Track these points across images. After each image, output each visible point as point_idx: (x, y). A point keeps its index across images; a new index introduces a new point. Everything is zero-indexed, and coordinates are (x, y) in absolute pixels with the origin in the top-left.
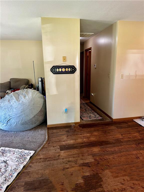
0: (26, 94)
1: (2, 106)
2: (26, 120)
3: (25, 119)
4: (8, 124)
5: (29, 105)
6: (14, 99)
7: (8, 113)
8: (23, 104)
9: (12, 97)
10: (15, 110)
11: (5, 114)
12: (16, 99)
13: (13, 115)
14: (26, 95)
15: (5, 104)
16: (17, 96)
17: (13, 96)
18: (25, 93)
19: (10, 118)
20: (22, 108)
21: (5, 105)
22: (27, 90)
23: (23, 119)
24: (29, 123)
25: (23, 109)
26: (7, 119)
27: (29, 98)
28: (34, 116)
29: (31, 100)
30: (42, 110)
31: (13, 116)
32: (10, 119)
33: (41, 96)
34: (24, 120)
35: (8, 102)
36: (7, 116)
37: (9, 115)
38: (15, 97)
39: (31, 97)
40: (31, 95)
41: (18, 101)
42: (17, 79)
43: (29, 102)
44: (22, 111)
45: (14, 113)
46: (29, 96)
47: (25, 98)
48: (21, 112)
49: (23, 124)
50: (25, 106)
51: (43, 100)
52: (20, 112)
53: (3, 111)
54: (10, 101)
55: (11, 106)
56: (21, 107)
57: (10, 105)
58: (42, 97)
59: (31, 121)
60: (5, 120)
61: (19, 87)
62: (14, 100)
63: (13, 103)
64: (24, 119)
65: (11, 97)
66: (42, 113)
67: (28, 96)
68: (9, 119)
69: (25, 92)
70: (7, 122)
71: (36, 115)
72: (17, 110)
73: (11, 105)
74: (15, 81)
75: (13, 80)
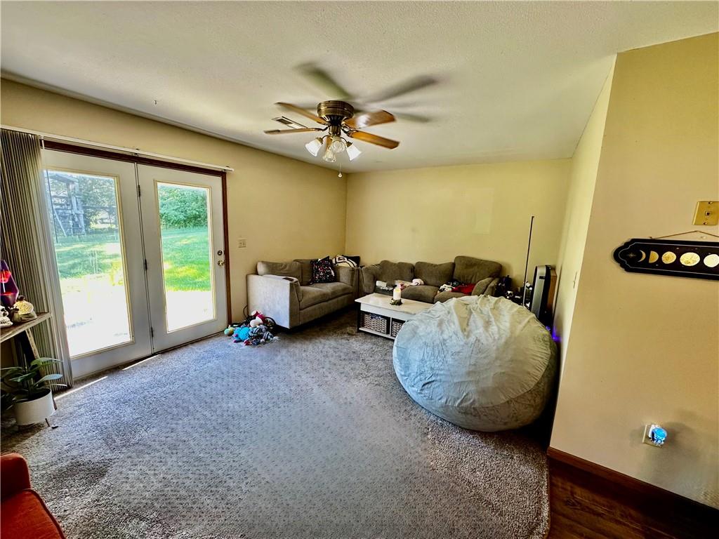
0: (491, 314)
1: (421, 334)
2: (477, 405)
3: (474, 401)
4: (423, 392)
5: (497, 358)
6: (454, 324)
7: (430, 360)
8: (478, 347)
9: (452, 314)
10: (450, 360)
11: (422, 360)
12: (461, 324)
13: (442, 372)
14: (492, 319)
15: (429, 329)
16: (466, 315)
17: (455, 315)
18: (490, 312)
19: (433, 378)
20: (473, 361)
21: (429, 334)
22: (496, 303)
23: (468, 397)
24: (485, 415)
25: (475, 365)
26: (425, 379)
27: (499, 333)
28: (508, 402)
29: (506, 343)
30: (541, 389)
31: (441, 375)
32: (433, 381)
33: (544, 335)
34: (472, 401)
35: (438, 326)
36: (426, 369)
37: (432, 369)
38: (460, 317)
39: (508, 331)
40: (508, 325)
41: (466, 333)
42: (473, 258)
43: (498, 349)
44: (472, 372)
45: (447, 368)
46: (501, 327)
47: (487, 331)
48: (469, 373)
49: (465, 412)
50: (485, 358)
51: (549, 352)
52: (464, 370)
53: (420, 348)
54: (444, 327)
55: (444, 342)
56: (470, 357)
57: (441, 338)
58: (547, 339)
59: (492, 412)
60: (419, 378)
61: (473, 281)
62: (453, 326)
63: (451, 337)
64: (470, 399)
65: (449, 313)
66: (538, 400)
67: (498, 324)
68: (430, 380)
69: (491, 309)
70: (424, 385)
71: (516, 400)
72: (456, 363)
73: (444, 340)
74: (466, 264)
75: (463, 261)
